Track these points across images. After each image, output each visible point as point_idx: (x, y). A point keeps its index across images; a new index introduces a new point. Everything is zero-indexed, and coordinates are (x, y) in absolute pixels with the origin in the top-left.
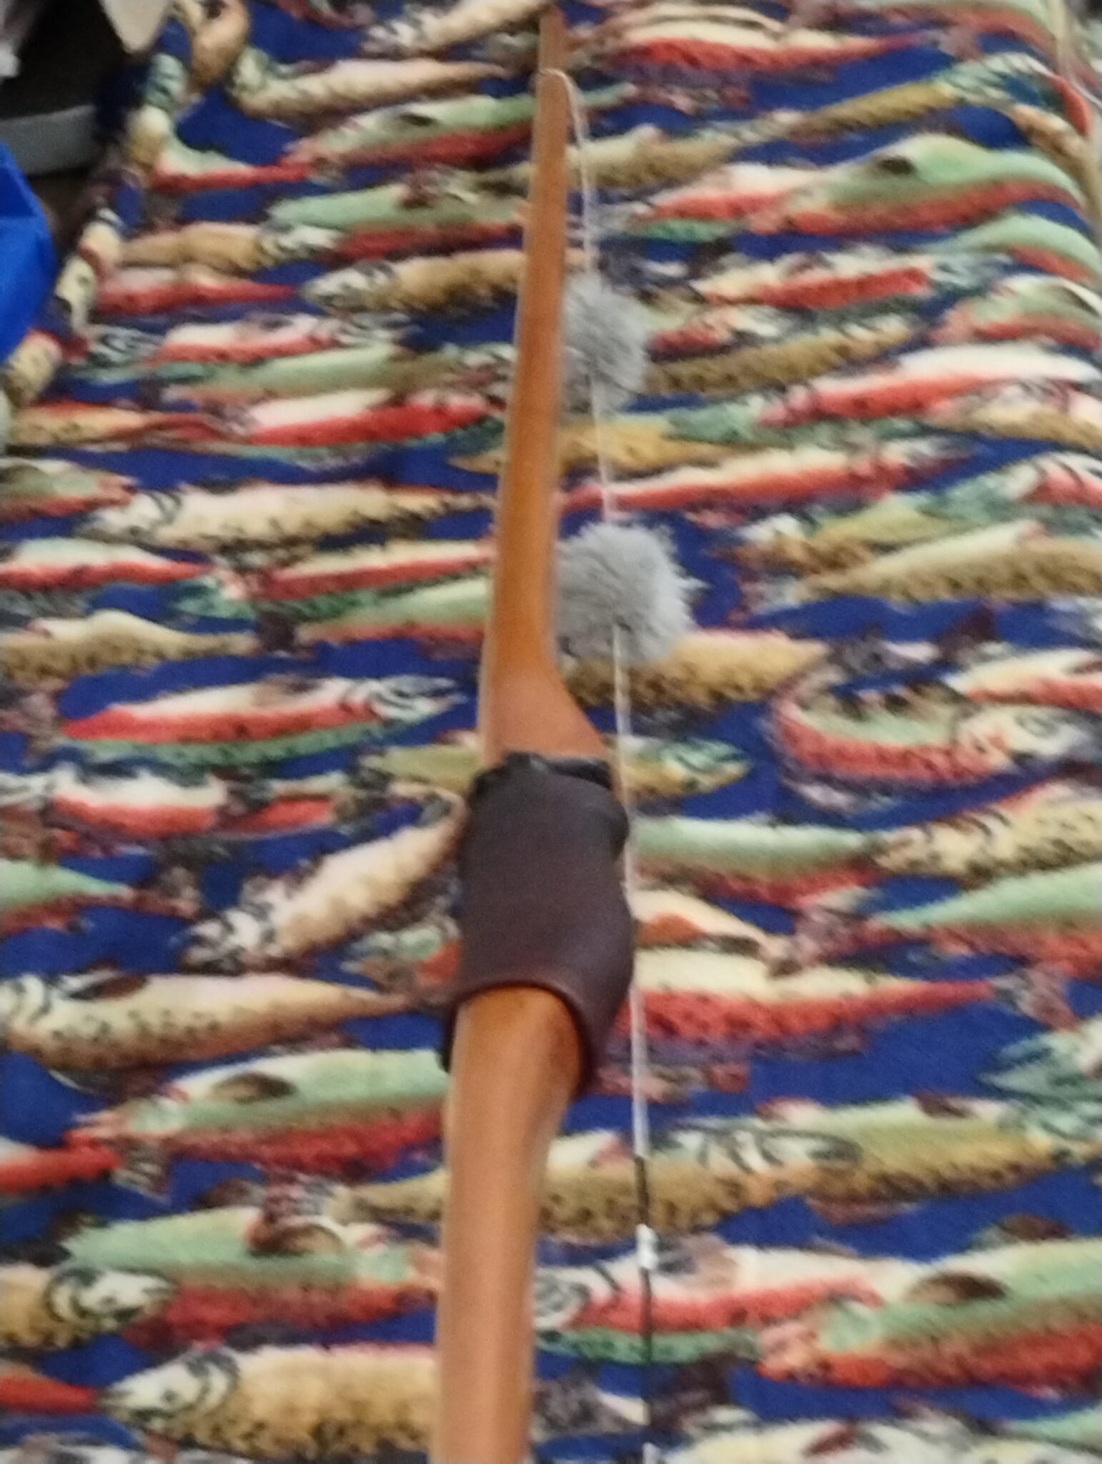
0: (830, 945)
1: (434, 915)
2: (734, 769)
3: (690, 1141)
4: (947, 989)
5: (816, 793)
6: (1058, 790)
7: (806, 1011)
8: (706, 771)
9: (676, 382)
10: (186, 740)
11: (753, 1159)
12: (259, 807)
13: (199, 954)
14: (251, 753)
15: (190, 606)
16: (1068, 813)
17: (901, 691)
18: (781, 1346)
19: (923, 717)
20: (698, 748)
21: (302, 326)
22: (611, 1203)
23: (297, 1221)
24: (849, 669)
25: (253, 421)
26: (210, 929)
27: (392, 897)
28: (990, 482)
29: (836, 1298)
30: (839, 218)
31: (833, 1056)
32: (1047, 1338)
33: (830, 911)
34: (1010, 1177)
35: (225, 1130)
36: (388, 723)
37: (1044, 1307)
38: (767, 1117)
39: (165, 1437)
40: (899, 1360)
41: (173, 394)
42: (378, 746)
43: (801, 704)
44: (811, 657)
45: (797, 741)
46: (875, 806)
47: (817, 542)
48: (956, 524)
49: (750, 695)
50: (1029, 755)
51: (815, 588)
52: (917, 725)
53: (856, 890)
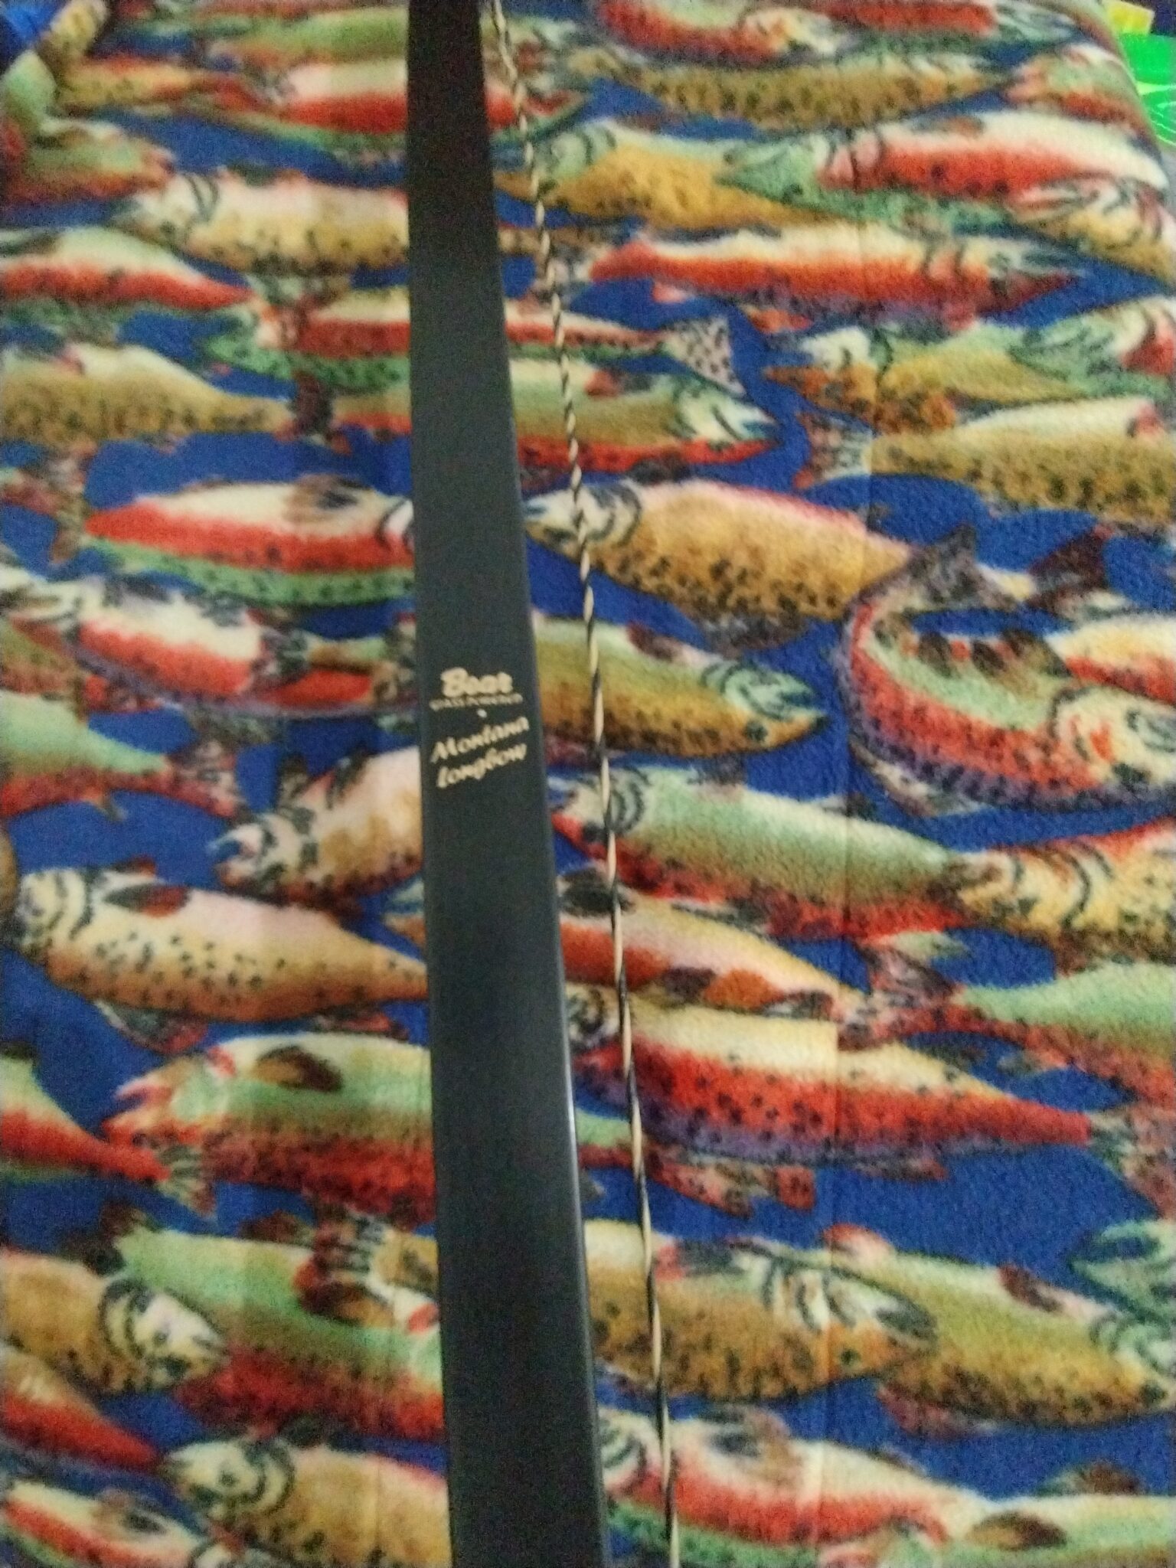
0: (909, 1017)
2: (803, 717)
3: (754, 1267)
4: (1038, 1113)
5: (893, 773)
6: (1172, 839)
7: (882, 1102)
8: (775, 715)
9: (729, 102)
11: (821, 1312)
12: (293, 671)
13: (240, 869)
17: (993, 641)
19: (1020, 689)
20: (763, 680)
24: (936, 597)
26: (248, 835)
28: (1094, 324)
29: (901, 1522)
31: (907, 1178)
33: (912, 963)
34: (1097, 1413)
41: (217, 48)
43: (880, 636)
44: (893, 565)
45: (875, 690)
46: (960, 810)
47: (892, 379)
48: (1056, 386)
49: (822, 608)
50: (1141, 776)
51: (895, 454)
52: (1011, 698)
53: (939, 937)
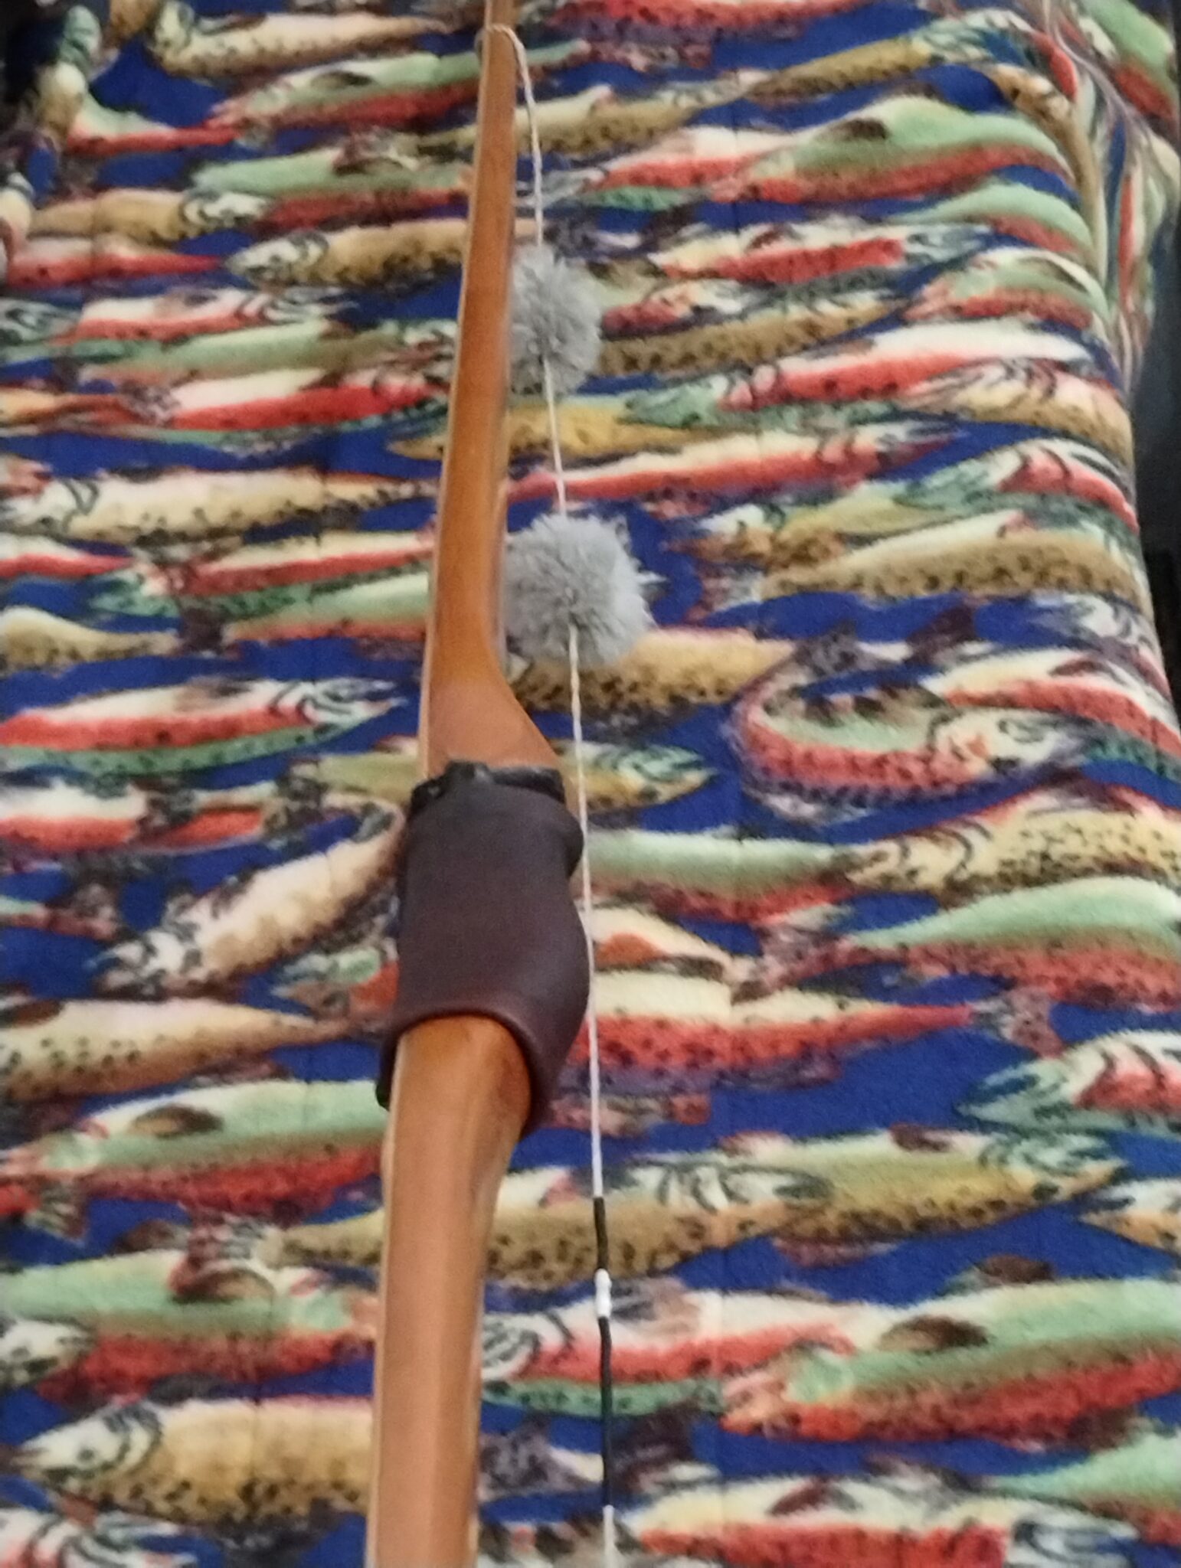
0: (799, 967)
1: (373, 937)
2: (694, 778)
3: (649, 1178)
4: (924, 1014)
5: (783, 804)
6: (1042, 800)
7: (774, 1037)
8: (667, 780)
9: (631, 362)
10: (101, 747)
11: (716, 1196)
12: (182, 820)
13: (117, 979)
14: (171, 761)
15: (108, 602)
16: (1054, 823)
17: (872, 693)
18: (746, 1397)
19: (897, 722)
20: (657, 756)
21: (229, 300)
22: (563, 1244)
23: (224, 1265)
24: (818, 671)
25: (177, 403)
26: (130, 951)
27: (326, 915)
28: (970, 469)
29: (804, 1345)
30: (807, 186)
31: (802, 1085)
32: (1031, 1387)
33: (800, 931)
34: (991, 1216)
35: (146, 1168)
36: (323, 728)
37: (1028, 1354)
38: (733, 1152)
39: (81, 1498)
40: (873, 1412)
41: (88, 374)
42: (312, 754)
43: (768, 709)
44: (779, 657)
45: (764, 748)
46: (847, 818)
47: (786, 535)
48: (934, 515)
49: (713, 699)
50: (1012, 763)
51: (783, 584)
52: (892, 731)
53: (827, 908)
